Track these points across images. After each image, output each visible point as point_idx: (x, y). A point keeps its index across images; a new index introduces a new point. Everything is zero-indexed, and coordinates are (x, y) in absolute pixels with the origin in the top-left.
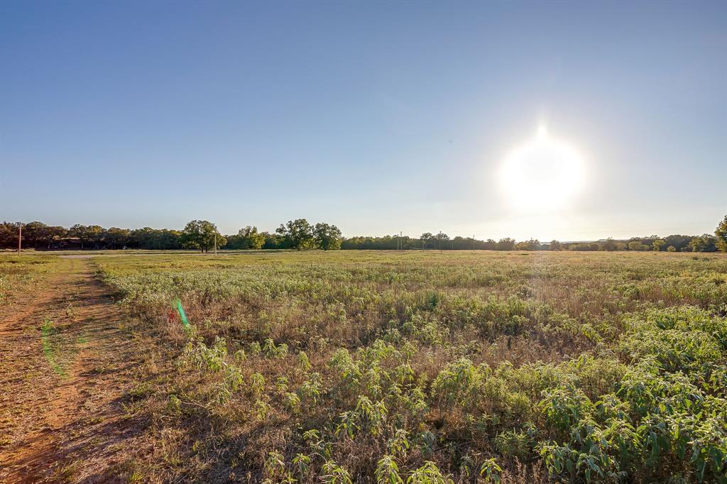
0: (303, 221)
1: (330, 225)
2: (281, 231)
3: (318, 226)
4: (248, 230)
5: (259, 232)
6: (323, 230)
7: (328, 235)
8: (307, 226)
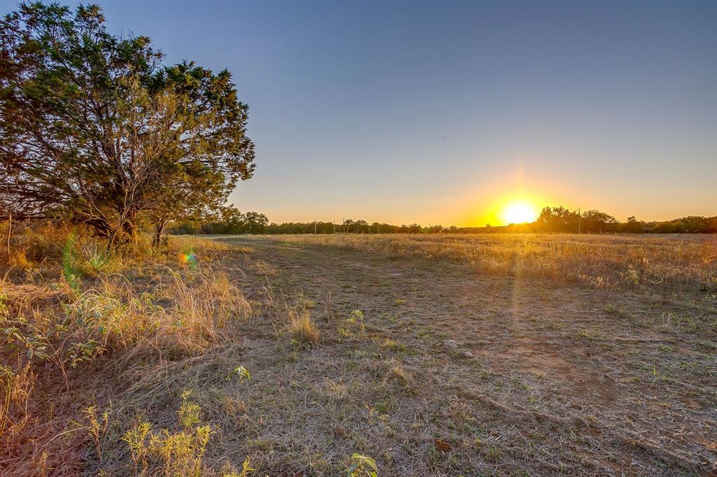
0: (235, 210)
3: (248, 214)
6: (253, 218)
7: (257, 221)
8: (239, 214)
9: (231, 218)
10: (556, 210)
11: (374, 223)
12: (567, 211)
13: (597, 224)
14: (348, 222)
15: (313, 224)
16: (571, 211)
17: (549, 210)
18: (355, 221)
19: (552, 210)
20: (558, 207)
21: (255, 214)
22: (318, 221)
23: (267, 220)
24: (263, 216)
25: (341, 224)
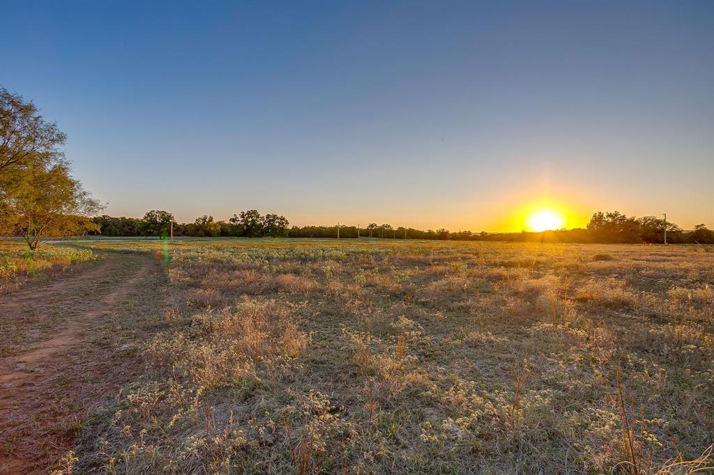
0: (255, 212)
1: (279, 216)
2: (234, 220)
3: (268, 216)
4: (204, 219)
5: (215, 221)
6: (273, 220)
7: (277, 224)
8: (258, 217)
9: (250, 220)
10: (610, 216)
11: (400, 228)
12: (624, 216)
13: (655, 233)
14: (372, 226)
15: (336, 228)
16: (628, 217)
17: (601, 216)
18: (379, 225)
19: (605, 216)
20: (613, 212)
21: (274, 216)
22: (341, 225)
23: (287, 223)
24: (284, 219)
25: (365, 227)
